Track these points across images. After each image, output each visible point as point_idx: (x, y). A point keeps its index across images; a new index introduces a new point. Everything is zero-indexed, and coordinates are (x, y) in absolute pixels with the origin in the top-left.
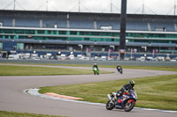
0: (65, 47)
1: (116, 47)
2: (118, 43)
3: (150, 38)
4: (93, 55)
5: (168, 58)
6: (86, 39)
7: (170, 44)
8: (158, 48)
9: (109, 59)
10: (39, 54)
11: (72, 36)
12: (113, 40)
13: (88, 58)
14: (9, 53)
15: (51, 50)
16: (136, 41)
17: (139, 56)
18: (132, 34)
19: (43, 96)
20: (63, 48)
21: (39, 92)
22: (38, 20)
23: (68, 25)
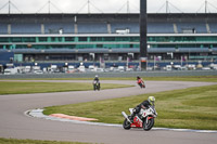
0: (73, 56)
1: (136, 54)
2: (138, 50)
3: (177, 42)
4: (108, 65)
5: (200, 66)
6: (98, 46)
7: (202, 49)
8: (187, 54)
9: (128, 69)
10: (42, 66)
11: (82, 43)
12: (131, 46)
13: (102, 70)
14: (5, 67)
15: (56, 62)
16: (159, 46)
17: (165, 65)
18: (154, 38)
19: (48, 117)
20: (71, 58)
21: (44, 113)
22: (39, 24)
23: (76, 30)
